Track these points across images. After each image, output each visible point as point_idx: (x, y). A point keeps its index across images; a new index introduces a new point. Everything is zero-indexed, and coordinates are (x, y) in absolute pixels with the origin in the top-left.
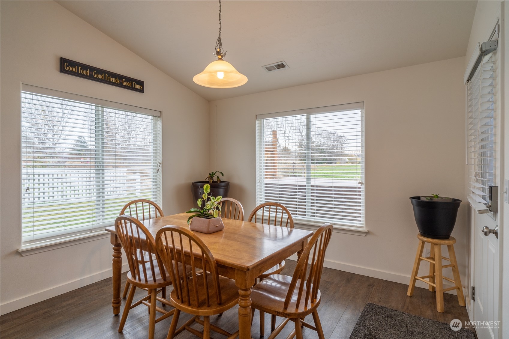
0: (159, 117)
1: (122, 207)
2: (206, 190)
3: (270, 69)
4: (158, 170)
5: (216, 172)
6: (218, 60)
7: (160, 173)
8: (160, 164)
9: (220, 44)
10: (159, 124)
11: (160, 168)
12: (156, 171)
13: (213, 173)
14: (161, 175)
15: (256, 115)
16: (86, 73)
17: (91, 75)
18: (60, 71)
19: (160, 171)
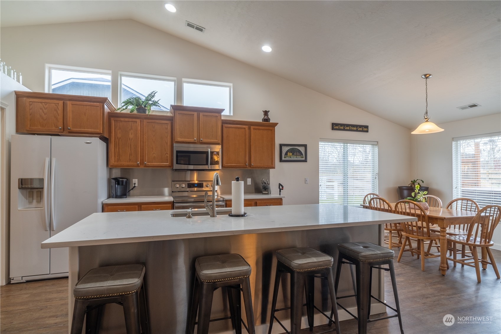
0: (376, 145)
1: (364, 196)
2: (417, 188)
3: (463, 108)
4: (376, 178)
5: (417, 180)
6: (426, 122)
7: (377, 180)
8: (377, 174)
9: (427, 113)
10: (376, 149)
11: (377, 177)
12: (374, 178)
13: (414, 180)
14: (378, 181)
15: (453, 138)
16: (342, 128)
17: (344, 128)
18: (332, 130)
19: (377, 178)
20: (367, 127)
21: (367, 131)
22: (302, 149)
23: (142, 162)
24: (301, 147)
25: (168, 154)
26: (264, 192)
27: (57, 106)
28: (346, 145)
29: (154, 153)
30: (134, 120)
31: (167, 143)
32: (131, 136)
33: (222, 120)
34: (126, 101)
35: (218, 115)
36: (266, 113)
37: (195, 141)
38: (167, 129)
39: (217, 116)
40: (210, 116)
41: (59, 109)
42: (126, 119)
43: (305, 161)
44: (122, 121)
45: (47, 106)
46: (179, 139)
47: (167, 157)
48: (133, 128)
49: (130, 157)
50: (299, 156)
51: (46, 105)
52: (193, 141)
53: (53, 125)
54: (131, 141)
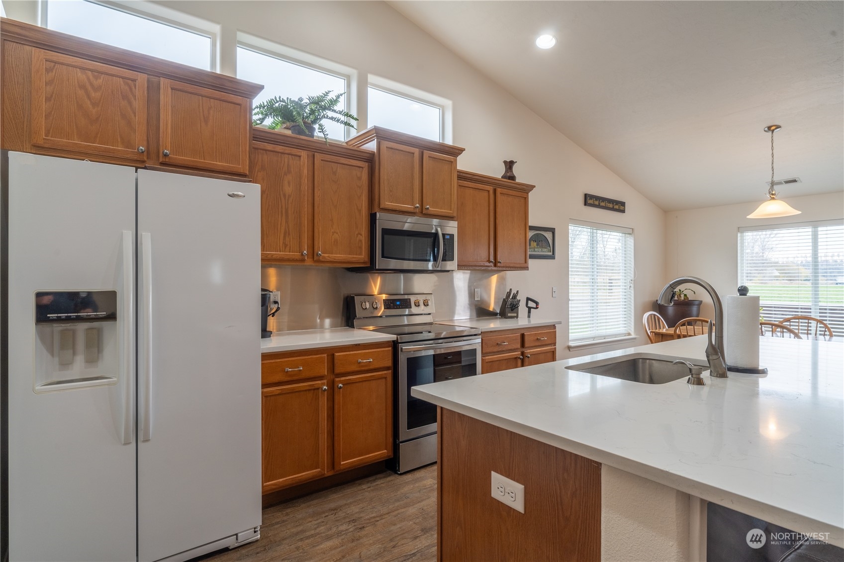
0: (632, 234)
5: (686, 289)
6: (772, 199)
8: (632, 280)
10: (631, 241)
11: (632, 286)
13: (680, 290)
15: (739, 228)
16: (597, 203)
17: (599, 204)
18: (585, 205)
19: (632, 288)
20: (623, 204)
21: (623, 211)
22: (548, 235)
23: (313, 253)
24: (548, 232)
25: (361, 235)
26: (509, 315)
27: (131, 89)
28: (595, 231)
29: (335, 232)
30: (295, 151)
31: (360, 211)
32: (288, 189)
33: (459, 172)
34: (265, 104)
35: (453, 160)
36: (509, 165)
37: (415, 211)
38: (360, 178)
39: (452, 162)
40: (440, 159)
41: (135, 96)
42: (279, 148)
43: (552, 257)
44: (269, 151)
45: (100, 81)
46: (388, 204)
47: (361, 241)
48: (292, 170)
49: (285, 237)
50: (545, 248)
51: (96, 78)
52: (412, 210)
53: (119, 140)
54: (288, 200)
